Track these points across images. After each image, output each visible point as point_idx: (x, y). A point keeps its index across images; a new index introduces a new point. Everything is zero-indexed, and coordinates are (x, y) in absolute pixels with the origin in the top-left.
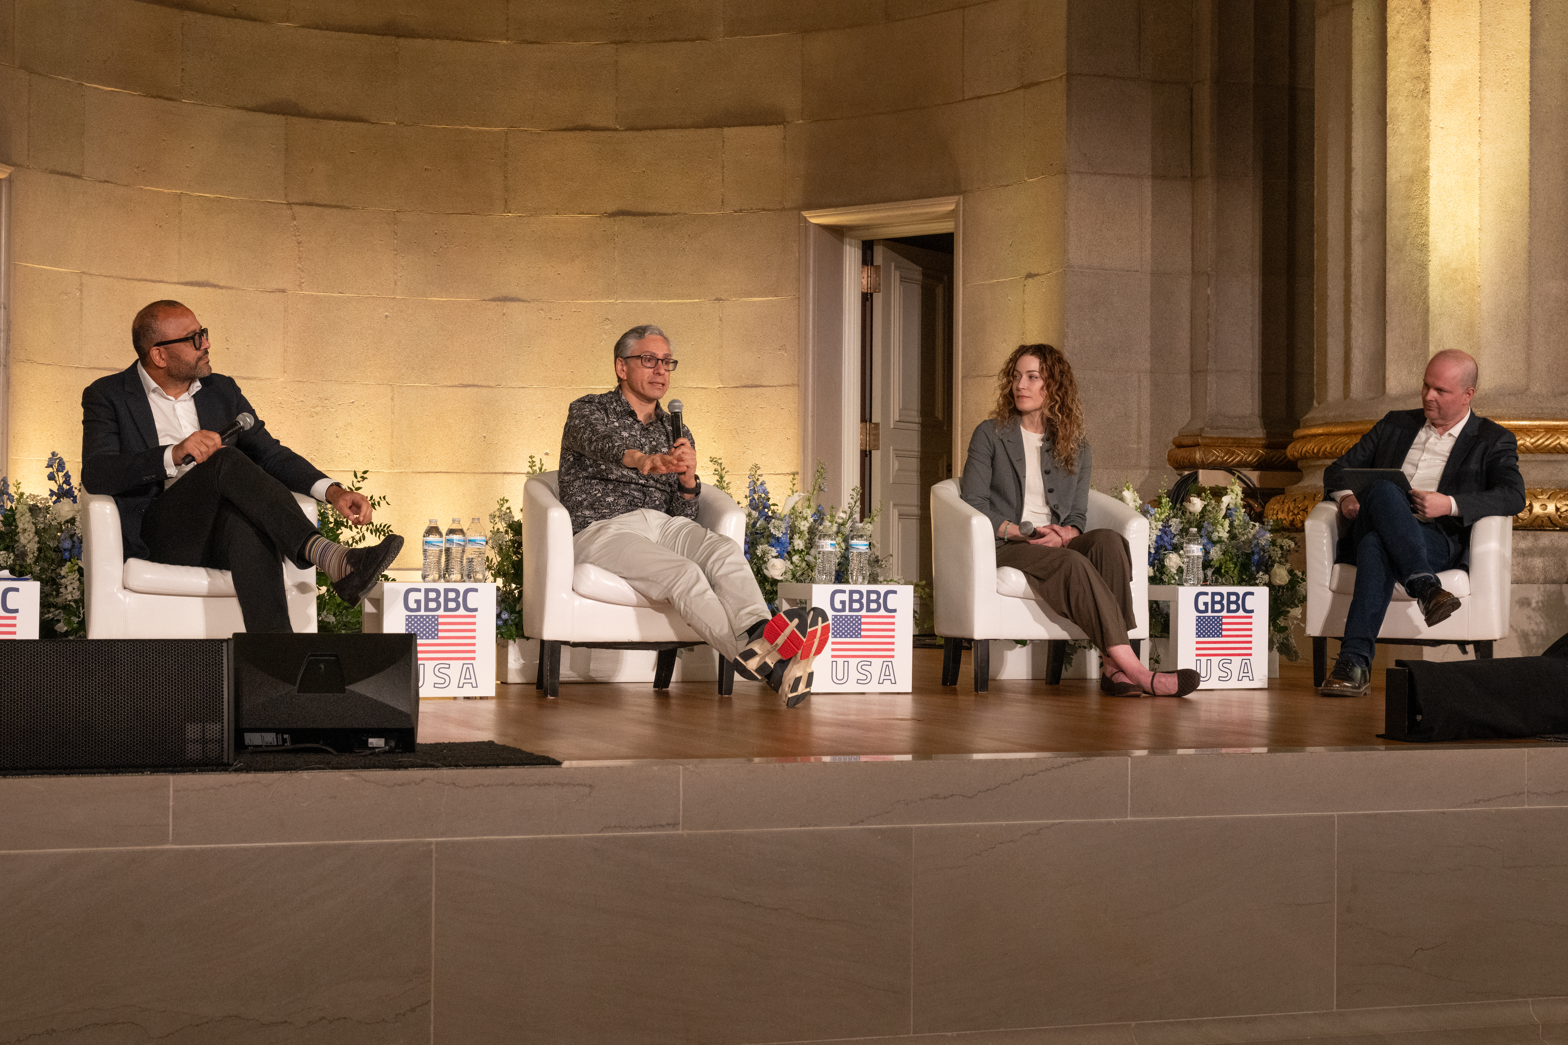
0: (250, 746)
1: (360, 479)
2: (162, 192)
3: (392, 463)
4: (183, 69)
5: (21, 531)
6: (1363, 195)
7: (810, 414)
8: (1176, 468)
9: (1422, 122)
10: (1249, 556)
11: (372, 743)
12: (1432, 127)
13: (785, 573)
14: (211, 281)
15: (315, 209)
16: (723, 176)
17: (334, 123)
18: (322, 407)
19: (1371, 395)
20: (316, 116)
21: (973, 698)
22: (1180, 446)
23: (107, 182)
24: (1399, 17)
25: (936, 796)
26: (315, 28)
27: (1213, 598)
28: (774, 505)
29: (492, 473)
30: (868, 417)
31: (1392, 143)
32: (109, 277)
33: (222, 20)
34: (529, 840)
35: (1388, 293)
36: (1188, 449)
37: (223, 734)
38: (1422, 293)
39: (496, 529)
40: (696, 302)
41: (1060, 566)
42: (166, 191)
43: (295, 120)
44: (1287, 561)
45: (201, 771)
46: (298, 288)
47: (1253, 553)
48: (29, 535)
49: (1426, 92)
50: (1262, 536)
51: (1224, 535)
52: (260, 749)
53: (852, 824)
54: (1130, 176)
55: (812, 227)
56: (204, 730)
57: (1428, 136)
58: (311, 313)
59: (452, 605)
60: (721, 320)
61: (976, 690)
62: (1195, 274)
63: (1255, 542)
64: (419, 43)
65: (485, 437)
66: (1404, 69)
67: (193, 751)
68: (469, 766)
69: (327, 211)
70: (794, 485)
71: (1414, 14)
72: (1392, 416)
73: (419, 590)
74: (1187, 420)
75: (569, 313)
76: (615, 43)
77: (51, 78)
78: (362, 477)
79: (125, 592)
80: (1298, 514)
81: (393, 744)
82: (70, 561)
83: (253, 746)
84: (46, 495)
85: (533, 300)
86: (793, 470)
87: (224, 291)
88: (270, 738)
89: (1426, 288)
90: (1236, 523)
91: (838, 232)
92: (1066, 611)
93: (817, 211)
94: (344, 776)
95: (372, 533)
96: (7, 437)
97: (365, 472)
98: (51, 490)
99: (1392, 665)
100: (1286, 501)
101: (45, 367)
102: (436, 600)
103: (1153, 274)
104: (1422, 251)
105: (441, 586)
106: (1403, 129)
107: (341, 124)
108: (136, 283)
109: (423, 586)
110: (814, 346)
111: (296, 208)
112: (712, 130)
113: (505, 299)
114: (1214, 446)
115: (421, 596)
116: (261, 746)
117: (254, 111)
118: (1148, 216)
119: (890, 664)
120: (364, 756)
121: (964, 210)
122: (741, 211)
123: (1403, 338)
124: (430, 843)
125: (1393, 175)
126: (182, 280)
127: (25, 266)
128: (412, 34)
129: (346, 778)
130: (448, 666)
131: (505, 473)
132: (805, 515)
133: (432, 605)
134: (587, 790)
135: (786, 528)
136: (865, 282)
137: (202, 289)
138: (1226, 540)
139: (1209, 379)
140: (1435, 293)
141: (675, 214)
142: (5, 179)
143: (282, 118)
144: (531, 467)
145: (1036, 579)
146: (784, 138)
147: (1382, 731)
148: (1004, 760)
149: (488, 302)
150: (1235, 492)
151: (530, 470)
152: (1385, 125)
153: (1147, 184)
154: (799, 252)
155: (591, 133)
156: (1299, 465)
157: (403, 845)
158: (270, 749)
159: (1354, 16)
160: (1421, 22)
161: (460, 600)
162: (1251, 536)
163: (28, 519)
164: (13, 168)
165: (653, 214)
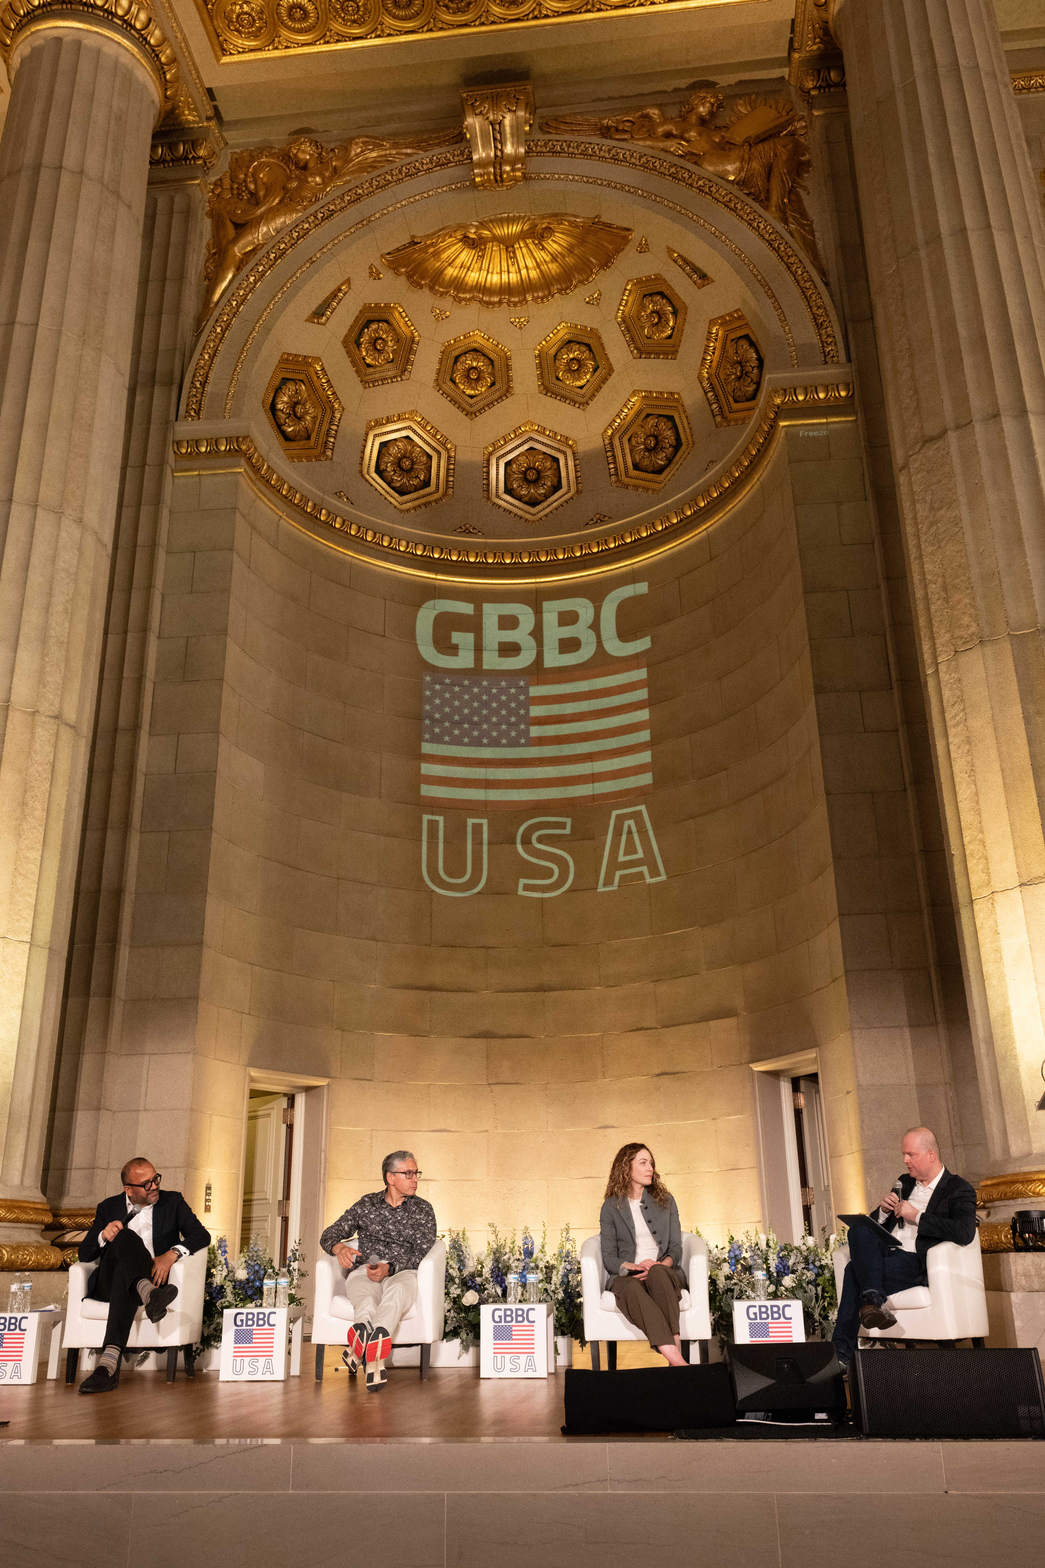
2: (419, 1084)
4: (431, 1021)
15: (504, 1086)
16: (711, 1048)
17: (513, 1039)
20: (503, 1037)
23: (388, 1081)
25: (155, 1471)
26: (502, 992)
27: (760, 1309)
32: (388, 1130)
33: (452, 993)
40: (703, 1122)
43: (492, 1040)
46: (495, 1129)
54: (894, 1027)
55: (756, 1073)
58: (503, 1142)
59: (260, 1322)
60: (716, 1131)
62: (945, 1083)
69: (510, 1086)
77: (355, 1032)
87: (454, 1133)
91: (775, 1075)
93: (759, 1063)
102: (252, 1320)
103: (917, 1085)
107: (515, 1040)
110: (763, 1143)
111: (493, 1086)
112: (704, 1024)
113: (606, 1127)
115: (242, 1317)
117: (470, 1038)
118: (909, 1050)
121: (819, 1058)
122: (721, 1067)
126: (431, 1129)
127: (338, 1128)
128: (551, 989)
130: (257, 1361)
133: (248, 1323)
136: (795, 1102)
137: (442, 1133)
141: (689, 1072)
142: (326, 1085)
143: (485, 1040)
146: (739, 1024)
149: (598, 1130)
153: (907, 1030)
154: (751, 1088)
155: (645, 1032)
159: (962, 918)
161: (266, 1319)
164: (330, 1079)
165: (678, 1073)
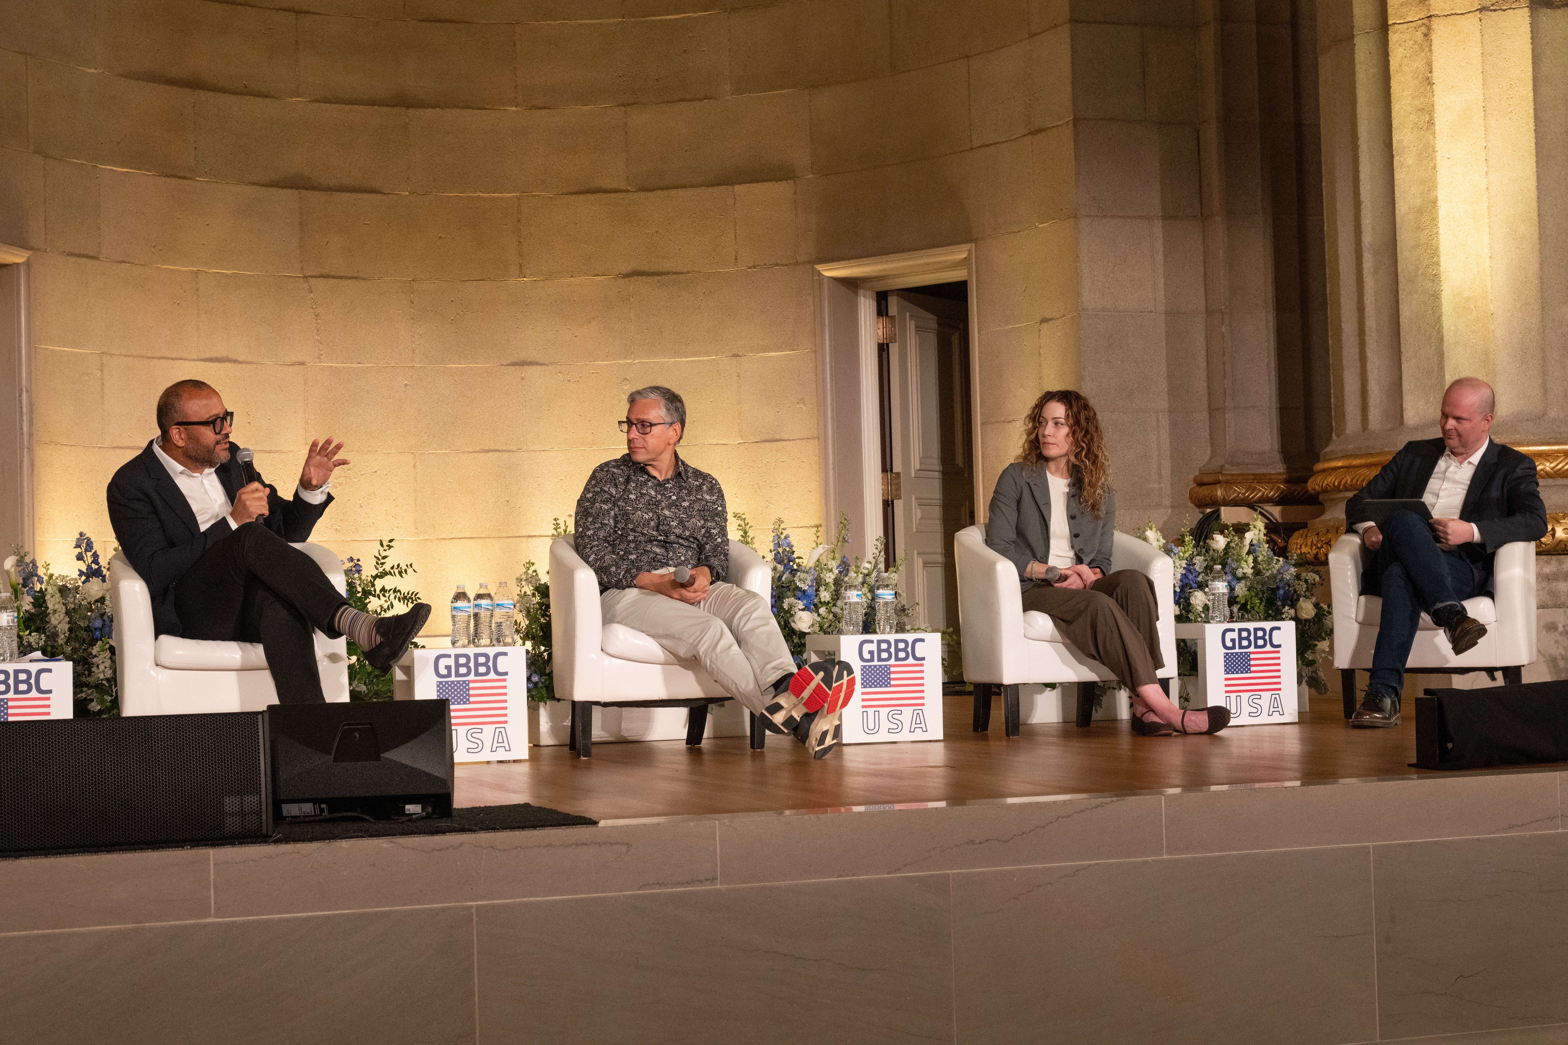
0: (288, 817)
1: (386, 548)
2: (178, 270)
3: (416, 531)
4: (196, 148)
5: (52, 612)
6: (1373, 229)
7: (831, 467)
8: (1198, 506)
9: (1428, 153)
10: (1274, 591)
11: (409, 810)
12: (1438, 158)
13: (813, 625)
14: (231, 356)
15: (332, 281)
16: (736, 233)
17: (348, 195)
18: (345, 477)
19: (1389, 426)
20: (329, 189)
21: (1004, 743)
22: (1201, 484)
23: (125, 262)
24: (1401, 50)
25: (972, 842)
26: (325, 102)
27: (1240, 634)
28: (799, 558)
29: (516, 537)
30: (888, 467)
31: (1400, 176)
32: (129, 356)
33: (233, 98)
34: (568, 900)
35: (1401, 324)
36: (1210, 486)
37: (261, 805)
38: (1436, 323)
39: (523, 593)
40: (714, 360)
41: (1086, 609)
42: (183, 269)
43: (309, 194)
44: (1312, 595)
45: (241, 843)
46: (317, 360)
47: (1278, 588)
48: (59, 616)
49: (1431, 123)
50: (1287, 571)
51: (1249, 571)
52: (298, 820)
53: (889, 873)
54: (1140, 217)
55: (826, 280)
56: (242, 803)
57: (1434, 167)
58: (331, 385)
59: (482, 670)
60: (738, 376)
61: (1008, 735)
62: (1209, 312)
63: (1279, 577)
64: (429, 113)
65: (508, 501)
66: (1408, 102)
67: (232, 824)
68: (506, 829)
69: (343, 282)
70: (818, 537)
71: (1416, 46)
72: (1412, 447)
73: (449, 656)
74: (1207, 458)
75: (588, 375)
76: (623, 105)
77: (66, 161)
78: (388, 546)
79: (158, 668)
80: (1322, 547)
81: (430, 809)
82: (101, 640)
83: (291, 817)
84: (75, 574)
85: (552, 363)
86: (816, 523)
87: (244, 366)
88: (307, 808)
89: (1440, 317)
90: (1260, 559)
91: (852, 284)
92: (1094, 653)
93: (830, 264)
94: (383, 843)
95: (400, 601)
96: (33, 519)
97: (391, 541)
98: (80, 570)
99: (1421, 695)
100: (1309, 535)
101: (69, 448)
102: (467, 665)
103: (1167, 313)
104: (1434, 281)
105: (471, 651)
106: (1410, 161)
107: (354, 196)
108: (156, 361)
109: (453, 652)
110: (832, 399)
111: (313, 281)
112: (722, 188)
113: (524, 363)
114: (1235, 483)
115: (451, 662)
116: (300, 816)
117: (268, 186)
118: (1160, 257)
119: (920, 712)
120: (402, 823)
121: (976, 258)
122: (754, 267)
123: (1418, 368)
124: (471, 907)
125: (1402, 207)
126: (202, 356)
127: (46, 349)
128: (421, 104)
129: (385, 845)
130: (480, 731)
131: (529, 536)
132: (830, 567)
133: (463, 670)
134: (625, 848)
135: (812, 581)
136: (880, 333)
137: (222, 365)
138: (1250, 576)
139: (1227, 416)
140: (1449, 323)
141: (689, 272)
142: (23, 263)
143: (296, 192)
144: (556, 529)
145: (1063, 621)
146: (795, 193)
147: (1414, 760)
148: (1037, 803)
149: (507, 367)
150: (1258, 528)
151: (555, 532)
152: (1392, 157)
154: (814, 306)
155: (603, 196)
156: (1321, 498)
157: (444, 910)
158: (307, 819)
159: (1356, 51)
160: (1423, 54)
161: (491, 664)
162: (1275, 572)
163: (58, 600)
164: (31, 252)
165: (667, 273)
